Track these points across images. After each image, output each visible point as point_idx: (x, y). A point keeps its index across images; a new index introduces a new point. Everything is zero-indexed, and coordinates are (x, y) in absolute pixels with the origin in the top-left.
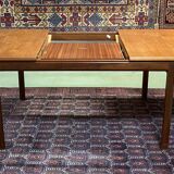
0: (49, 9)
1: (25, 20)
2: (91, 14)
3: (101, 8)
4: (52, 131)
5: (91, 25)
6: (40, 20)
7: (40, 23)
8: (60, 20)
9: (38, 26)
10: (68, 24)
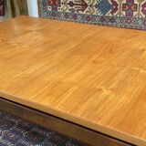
1: (71, 4)
6: (86, 5)
7: (87, 9)
8: (110, 7)
9: (84, 12)
10: (120, 13)
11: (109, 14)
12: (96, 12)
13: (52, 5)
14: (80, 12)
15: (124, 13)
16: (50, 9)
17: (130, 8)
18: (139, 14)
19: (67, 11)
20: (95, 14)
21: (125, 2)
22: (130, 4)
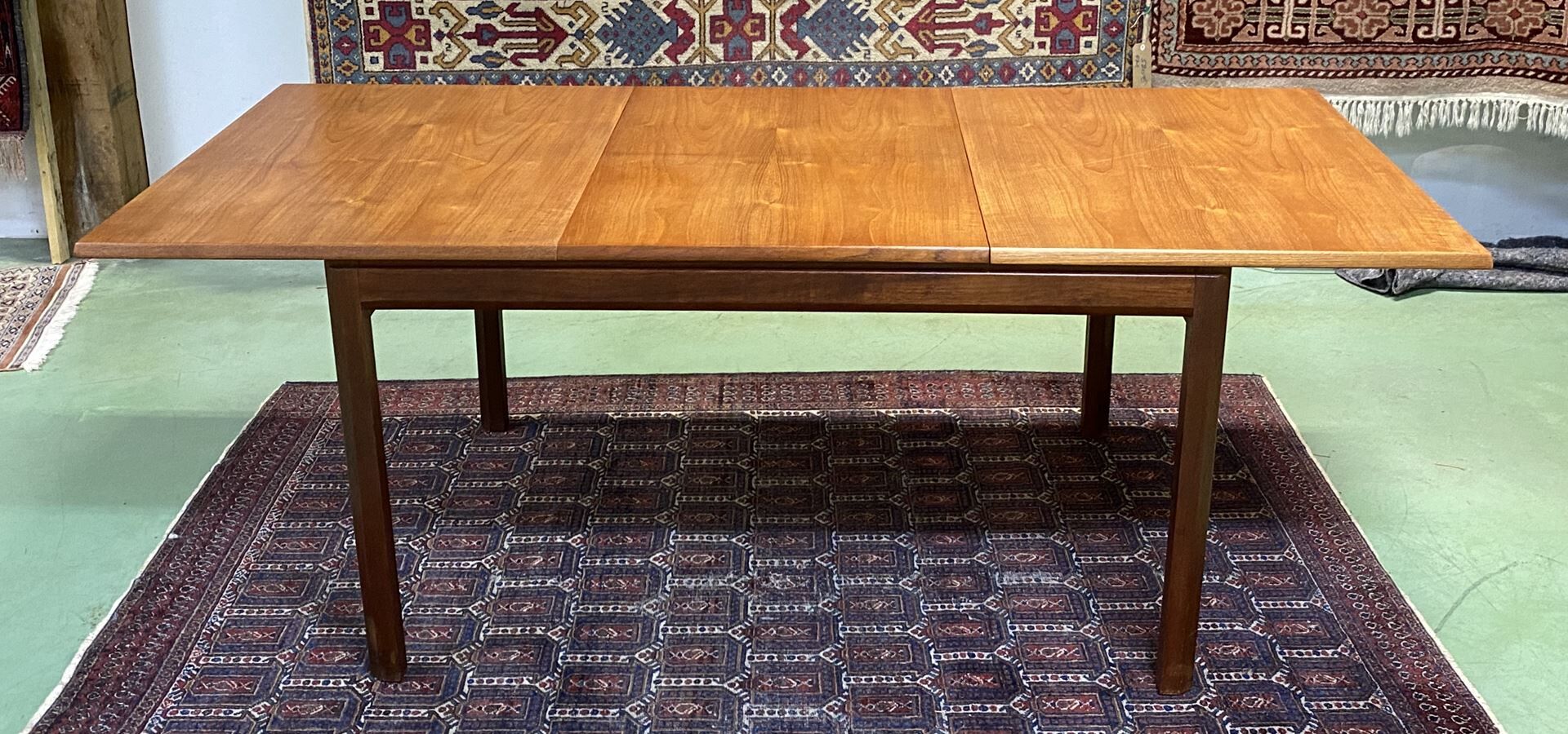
1: (485, 35)
4: (647, 608)
5: (816, 54)
6: (559, 35)
7: (564, 49)
8: (662, 31)
9: (550, 63)
10: (703, 53)
11: (659, 58)
12: (605, 56)
13: (385, 48)
14: (532, 64)
15: (718, 50)
16: (374, 62)
17: (738, 29)
18: (772, 49)
19: (466, 64)
20: (600, 63)
21: (718, 10)
22: (737, 15)
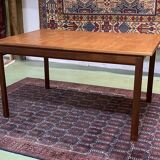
0: (85, 17)
1: (66, 26)
2: (121, 23)
3: (130, 18)
7: (77, 29)
13: (51, 28)
17: (107, 27)
21: (103, 24)
